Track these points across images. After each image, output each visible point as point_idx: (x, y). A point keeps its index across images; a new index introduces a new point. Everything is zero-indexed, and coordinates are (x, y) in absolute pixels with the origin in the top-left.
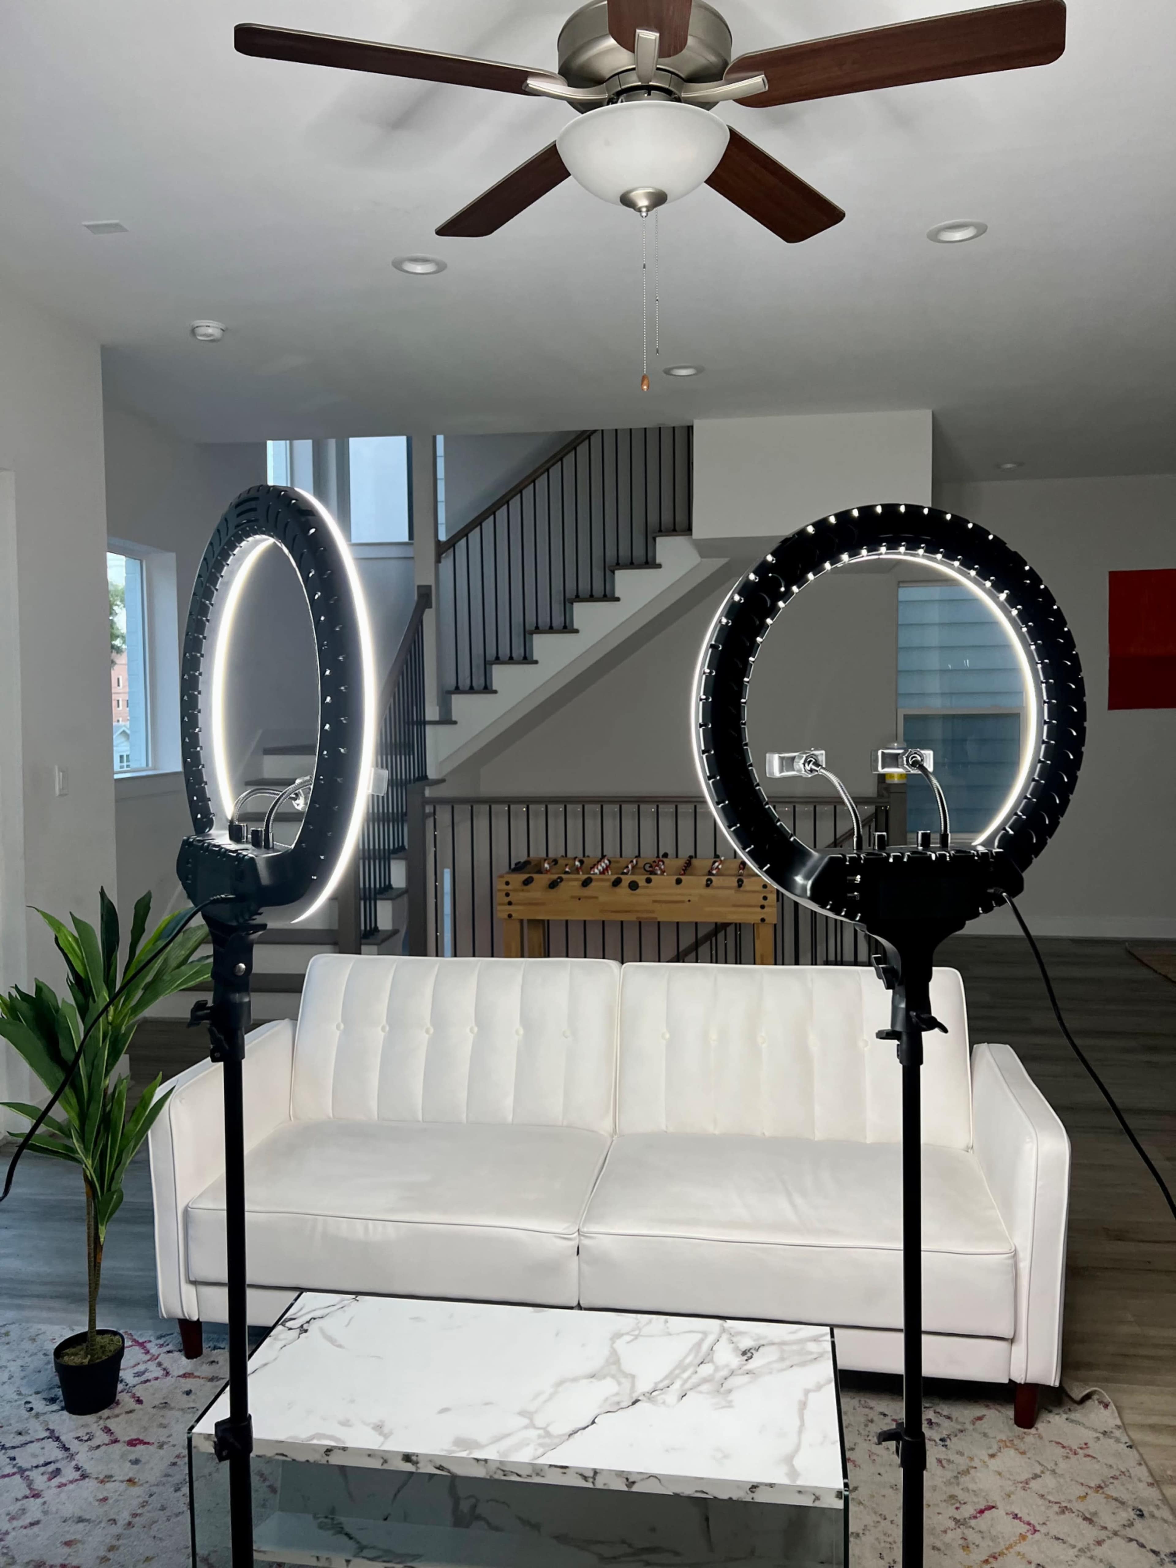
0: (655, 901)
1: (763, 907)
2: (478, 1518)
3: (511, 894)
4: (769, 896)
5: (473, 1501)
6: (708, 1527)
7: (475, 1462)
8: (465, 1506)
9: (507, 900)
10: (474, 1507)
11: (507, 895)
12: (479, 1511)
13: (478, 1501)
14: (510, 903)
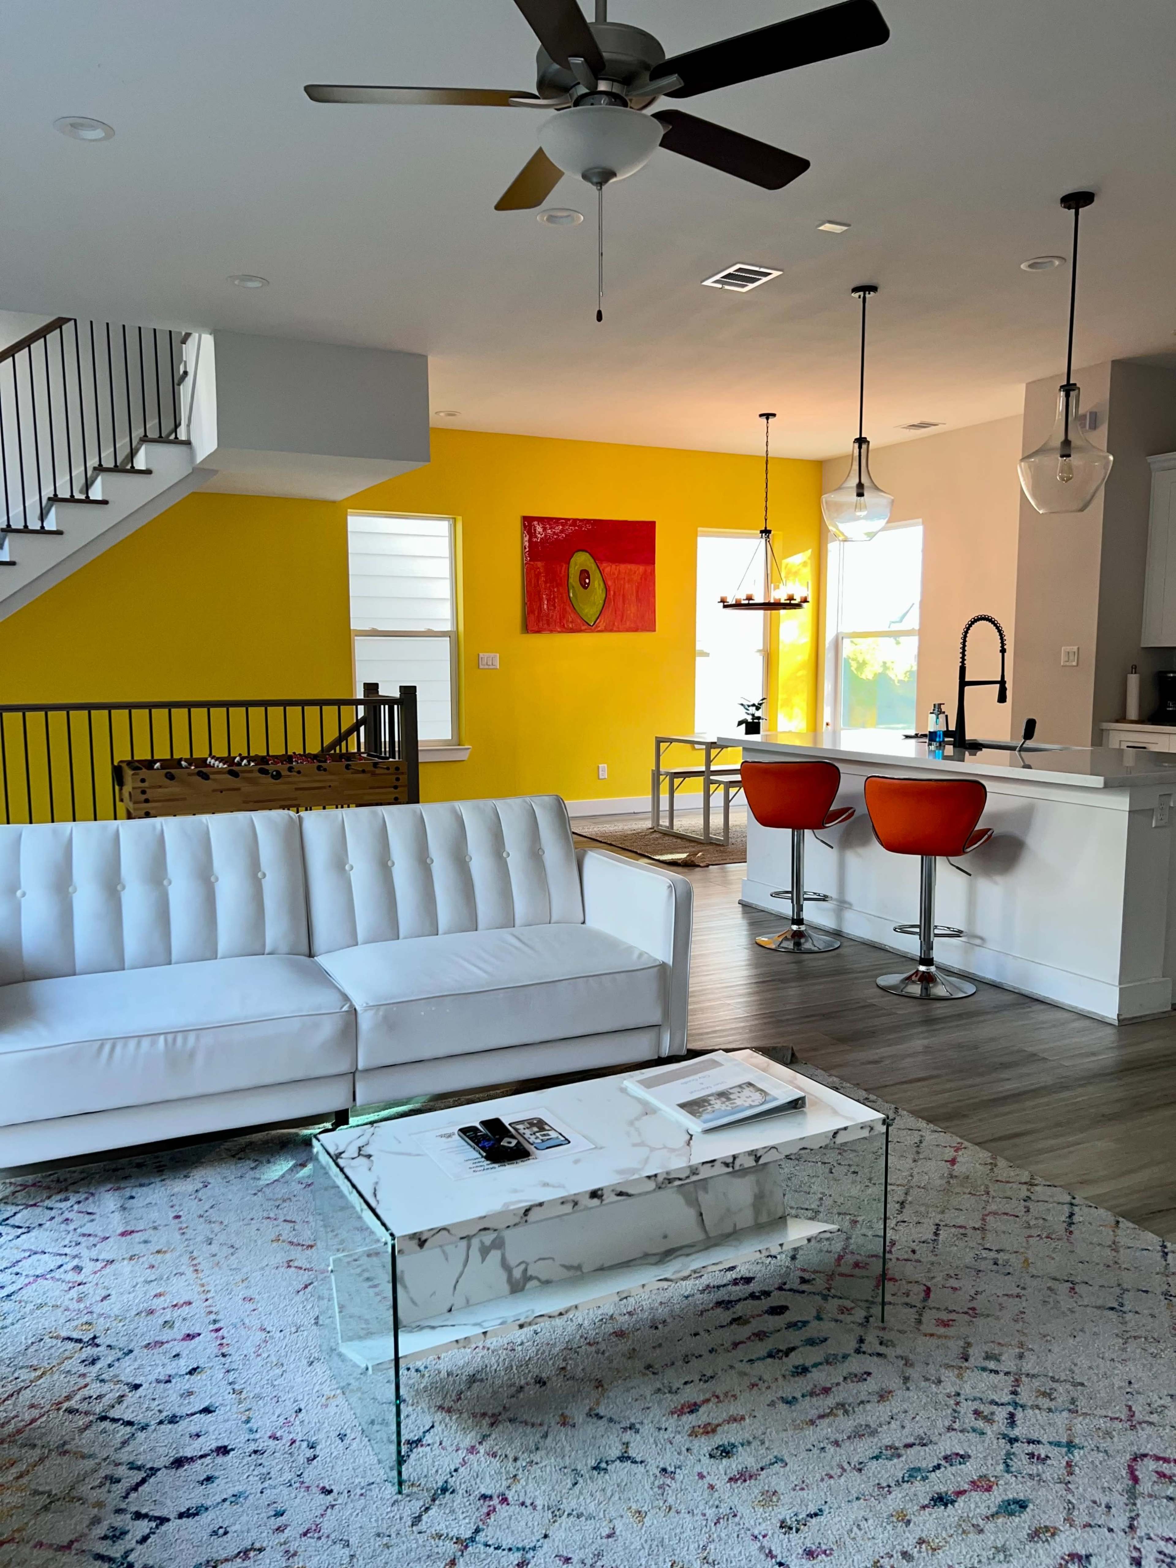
0: (297, 789)
1: (396, 787)
2: (531, 1278)
3: (148, 791)
4: (400, 777)
5: (523, 1266)
6: (703, 1220)
7: (646, 1180)
8: (517, 1273)
9: (144, 797)
10: (526, 1270)
11: (144, 792)
12: (529, 1273)
13: (527, 1264)
14: (147, 801)
